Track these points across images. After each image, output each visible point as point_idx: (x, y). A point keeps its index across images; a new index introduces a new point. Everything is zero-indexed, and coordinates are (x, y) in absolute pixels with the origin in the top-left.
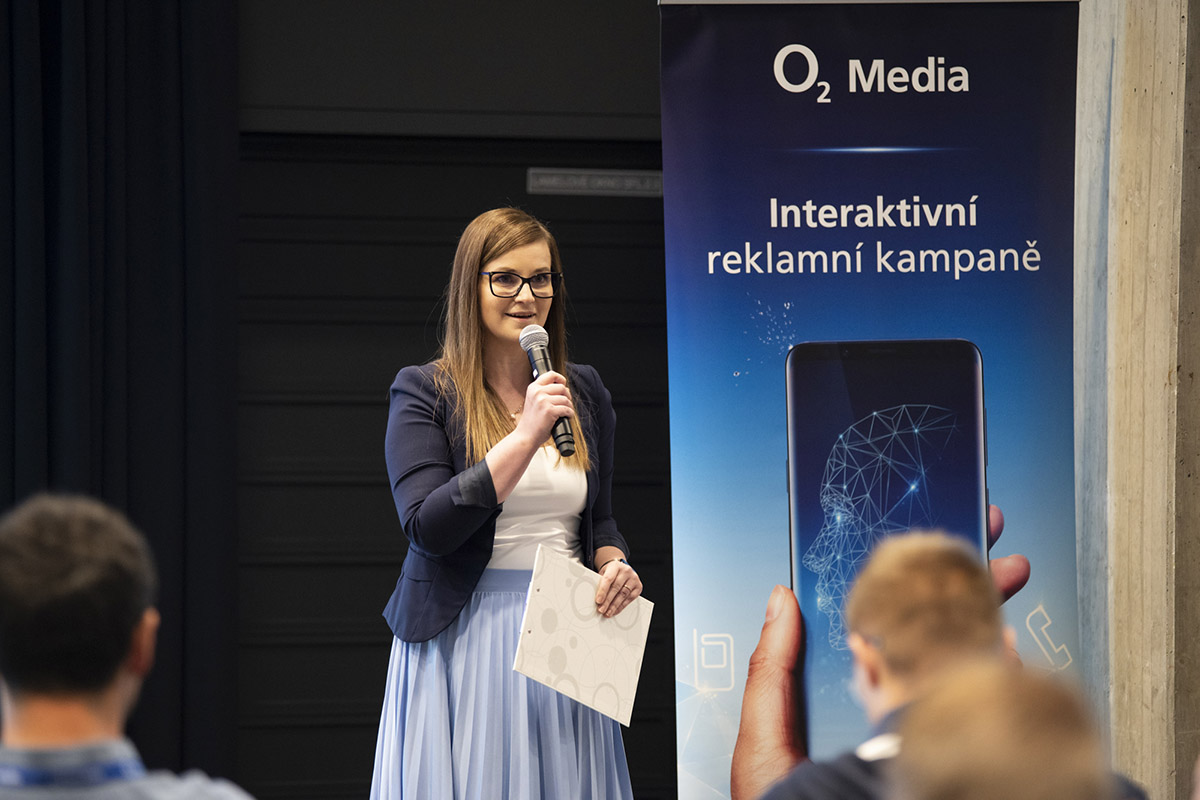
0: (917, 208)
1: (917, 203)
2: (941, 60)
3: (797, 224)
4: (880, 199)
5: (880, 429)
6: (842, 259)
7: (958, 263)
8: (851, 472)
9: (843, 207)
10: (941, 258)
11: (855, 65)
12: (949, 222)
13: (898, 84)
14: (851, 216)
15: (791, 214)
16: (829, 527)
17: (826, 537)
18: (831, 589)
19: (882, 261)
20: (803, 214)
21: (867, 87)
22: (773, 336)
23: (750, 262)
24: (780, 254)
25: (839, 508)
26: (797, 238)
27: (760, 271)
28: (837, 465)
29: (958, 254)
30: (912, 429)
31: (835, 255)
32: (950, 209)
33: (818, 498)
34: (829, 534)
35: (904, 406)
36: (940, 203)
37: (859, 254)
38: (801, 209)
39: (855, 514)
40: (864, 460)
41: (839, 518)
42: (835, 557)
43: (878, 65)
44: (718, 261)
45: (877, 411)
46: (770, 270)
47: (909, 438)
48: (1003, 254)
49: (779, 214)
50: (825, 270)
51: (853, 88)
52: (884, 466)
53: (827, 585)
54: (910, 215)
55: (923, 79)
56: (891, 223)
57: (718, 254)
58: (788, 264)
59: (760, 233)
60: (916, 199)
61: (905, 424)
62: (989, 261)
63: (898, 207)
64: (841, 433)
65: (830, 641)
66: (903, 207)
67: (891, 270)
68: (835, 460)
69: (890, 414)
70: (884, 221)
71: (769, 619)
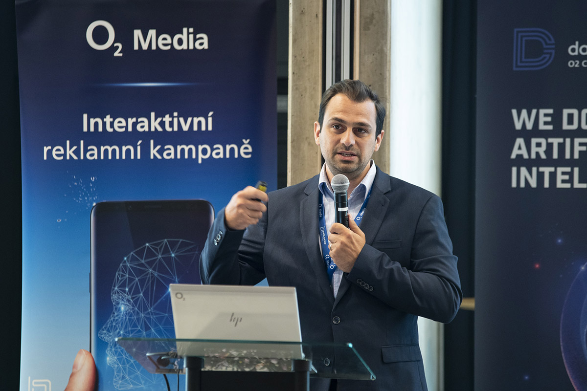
0: (176, 120)
1: (176, 117)
2: (191, 30)
3: (100, 129)
4: (153, 115)
5: (150, 254)
6: (128, 151)
7: (201, 153)
8: (131, 280)
9: (129, 120)
10: (190, 150)
11: (138, 33)
12: (195, 128)
13: (165, 45)
14: (135, 125)
15: (96, 124)
16: (116, 314)
17: (114, 320)
18: (116, 352)
19: (153, 152)
20: (104, 124)
21: (145, 47)
22: (83, 197)
23: (70, 152)
24: (89, 148)
25: (123, 302)
26: (100, 138)
27: (75, 158)
28: (123, 276)
29: (200, 148)
30: (171, 254)
31: (124, 149)
32: (196, 120)
33: (110, 296)
34: (116, 318)
35: (166, 240)
36: (190, 117)
37: (139, 148)
38: (103, 120)
39: (133, 306)
40: (139, 272)
41: (123, 308)
42: (119, 332)
43: (152, 33)
44: (50, 152)
45: (148, 242)
46: (82, 157)
47: (168, 260)
48: (228, 147)
49: (89, 123)
50: (118, 157)
51: (136, 47)
52: (152, 277)
53: (113, 349)
54: (171, 124)
55: (180, 42)
56: (160, 129)
57: (50, 148)
58: (93, 153)
59: (76, 135)
60: (175, 114)
61: (166, 251)
62: (219, 152)
63: (164, 119)
64: (125, 256)
65: (114, 384)
66: (167, 119)
67: (159, 157)
68: (121, 273)
69: (157, 245)
70: (156, 128)
71: (75, 370)
